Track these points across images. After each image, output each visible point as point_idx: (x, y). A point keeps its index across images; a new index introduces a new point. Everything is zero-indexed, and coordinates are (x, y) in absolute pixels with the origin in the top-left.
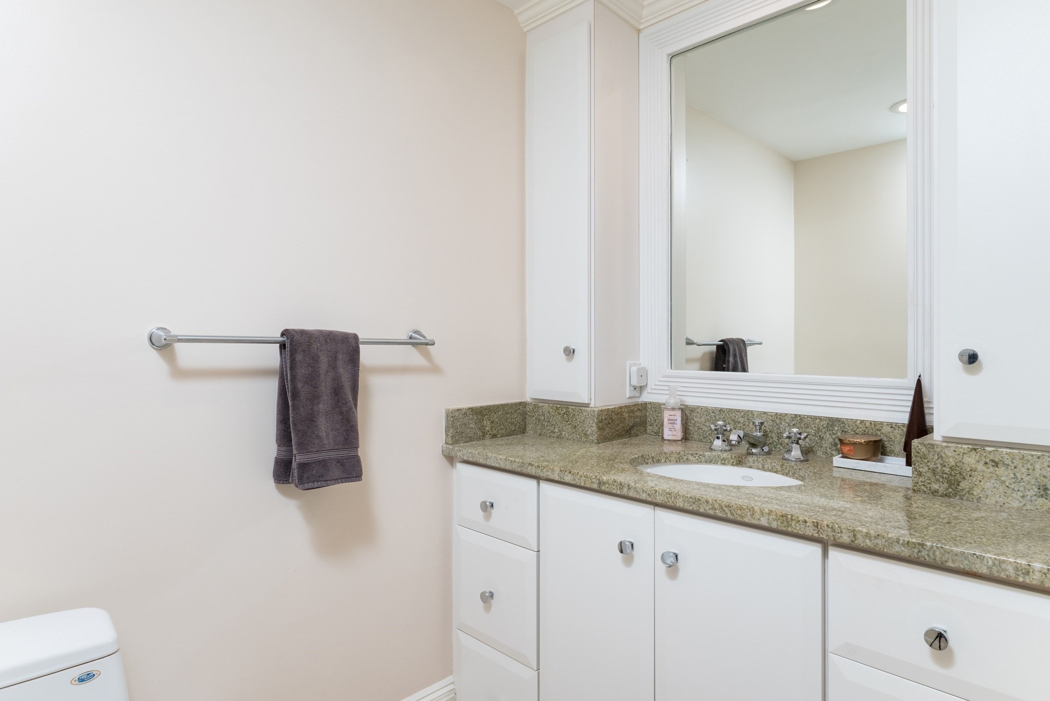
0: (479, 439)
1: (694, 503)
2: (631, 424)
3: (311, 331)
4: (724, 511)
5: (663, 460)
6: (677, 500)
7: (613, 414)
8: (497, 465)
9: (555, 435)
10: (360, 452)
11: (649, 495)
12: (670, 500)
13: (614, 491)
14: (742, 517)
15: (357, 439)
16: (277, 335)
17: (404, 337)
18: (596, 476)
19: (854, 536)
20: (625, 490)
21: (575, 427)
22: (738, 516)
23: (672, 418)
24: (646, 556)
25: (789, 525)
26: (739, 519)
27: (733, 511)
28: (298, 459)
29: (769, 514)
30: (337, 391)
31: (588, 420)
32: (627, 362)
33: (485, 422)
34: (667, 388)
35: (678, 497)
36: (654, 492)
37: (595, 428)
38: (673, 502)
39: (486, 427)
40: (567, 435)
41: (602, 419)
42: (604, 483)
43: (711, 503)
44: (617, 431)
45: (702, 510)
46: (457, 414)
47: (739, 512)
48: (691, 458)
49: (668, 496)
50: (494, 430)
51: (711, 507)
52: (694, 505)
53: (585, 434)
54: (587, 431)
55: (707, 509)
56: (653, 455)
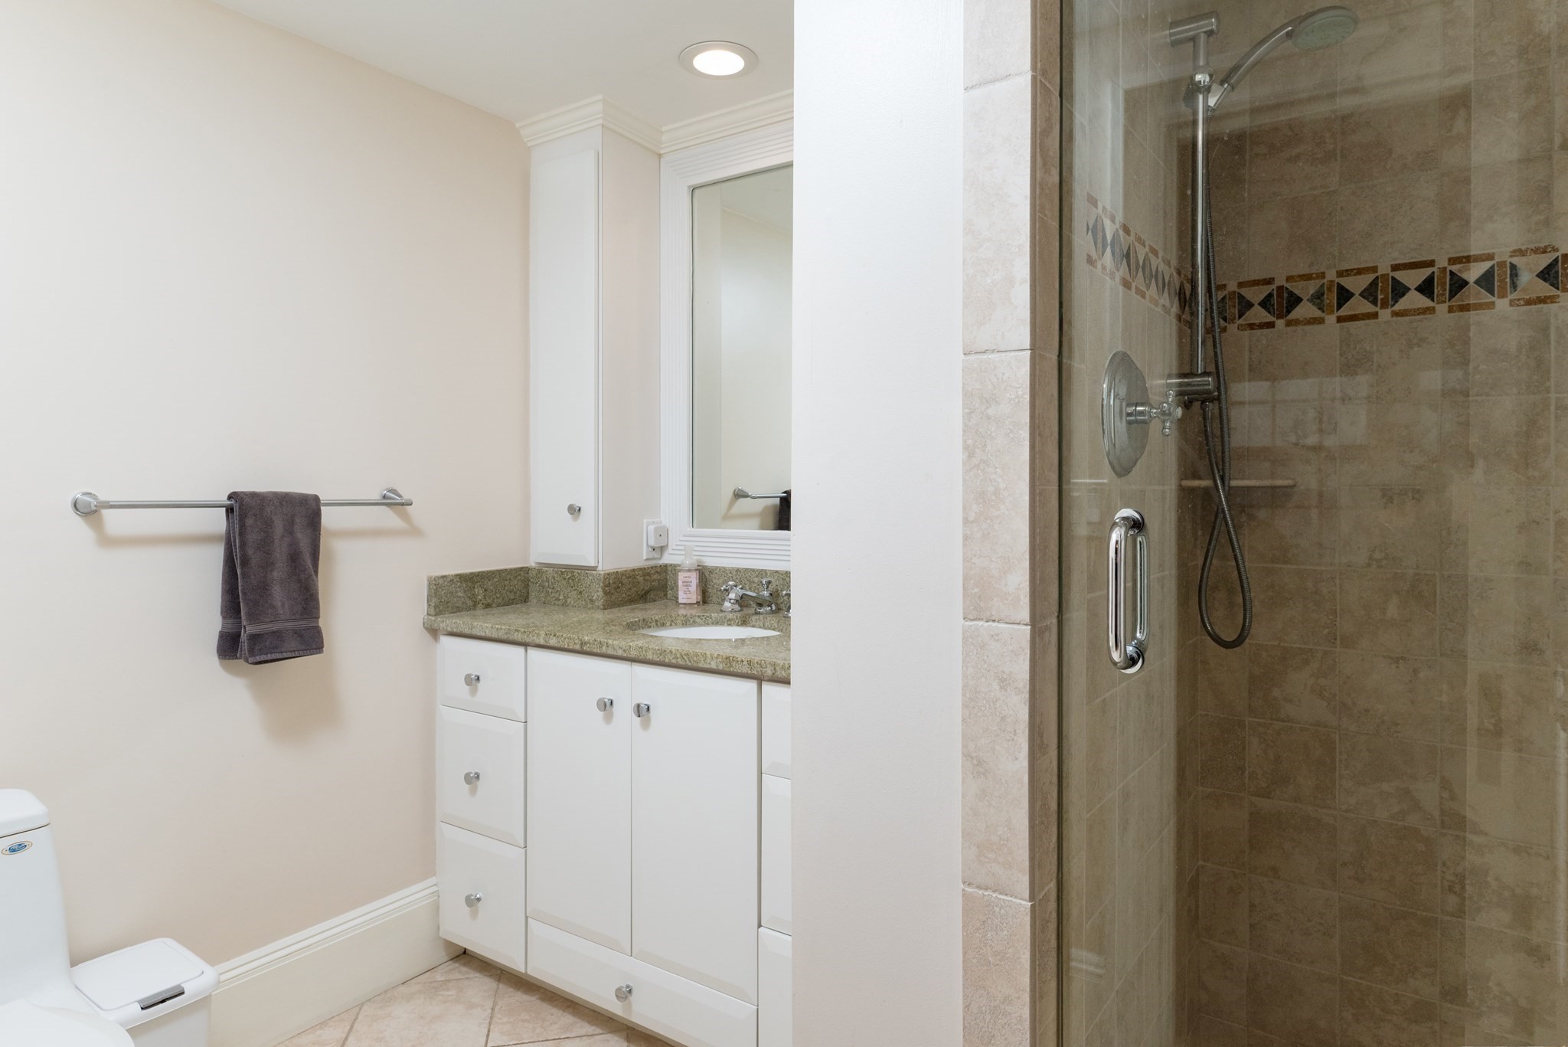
1: (660, 654)
2: (646, 588)
3: (263, 493)
4: (684, 659)
5: (668, 624)
6: (647, 653)
7: (624, 577)
8: (483, 634)
9: (560, 603)
10: (321, 623)
11: (624, 651)
13: (595, 651)
14: (698, 663)
15: (317, 608)
16: (223, 498)
17: (376, 496)
18: (579, 638)
19: (775, 669)
20: (604, 648)
21: (581, 592)
23: (686, 580)
24: (624, 710)
25: (731, 666)
26: (695, 665)
27: (690, 658)
28: (248, 629)
29: (717, 658)
30: (294, 558)
31: (595, 584)
32: (645, 520)
33: (476, 591)
34: (682, 548)
35: (648, 650)
36: (628, 648)
37: (601, 593)
38: (644, 656)
39: (478, 595)
40: (572, 602)
41: (609, 584)
42: (585, 644)
44: (629, 596)
45: (667, 660)
46: (441, 581)
47: (695, 659)
48: (698, 620)
50: (487, 599)
53: (591, 600)
54: (593, 597)
55: (671, 658)
56: (656, 618)
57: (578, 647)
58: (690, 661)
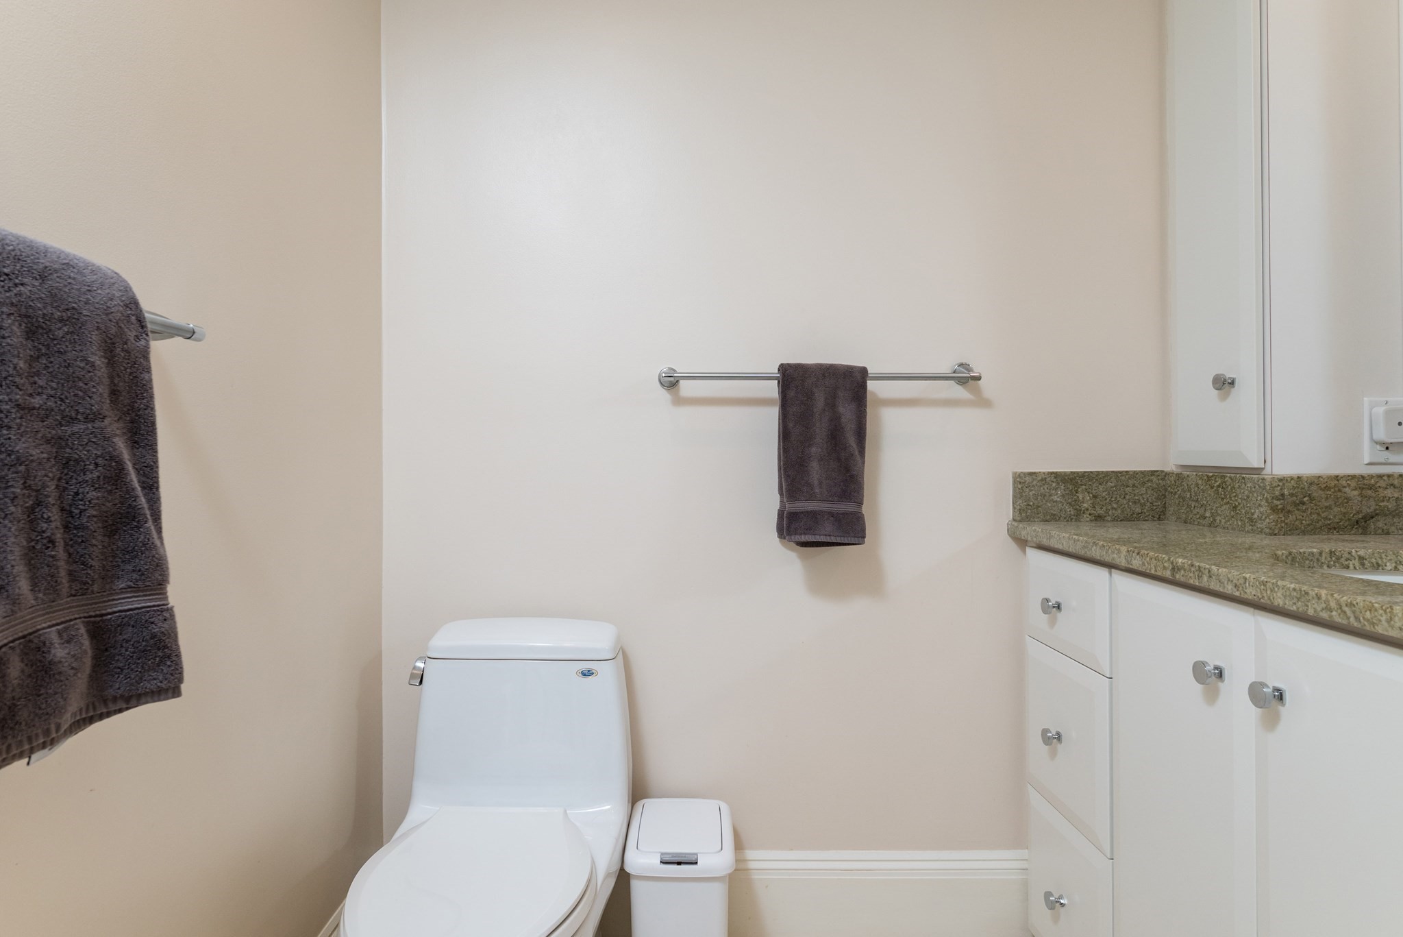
0: (1069, 519)
1: (1298, 599)
2: (1366, 510)
4: (1345, 612)
6: (1275, 595)
7: (1314, 488)
11: (1236, 586)
12: (1265, 595)
13: (1191, 582)
14: (1373, 624)
15: (861, 493)
17: (942, 370)
18: (1169, 560)
20: (1205, 578)
21: (1235, 507)
22: (1366, 623)
24: (1235, 691)
26: (1368, 627)
27: (1358, 613)
30: (835, 435)
31: (1255, 495)
32: (1365, 399)
33: (1081, 497)
35: (1276, 589)
36: (1242, 581)
37: (1265, 509)
38: (1269, 598)
39: (1083, 502)
41: (1283, 495)
42: (1179, 569)
43: (1324, 599)
44: (1326, 518)
45: (1311, 612)
46: (1028, 479)
47: (1368, 615)
49: (1262, 587)
50: (1098, 508)
51: (1324, 605)
52: (1300, 603)
53: (1251, 520)
54: (1253, 514)
55: (1319, 609)
57: (1168, 574)
58: (1357, 618)
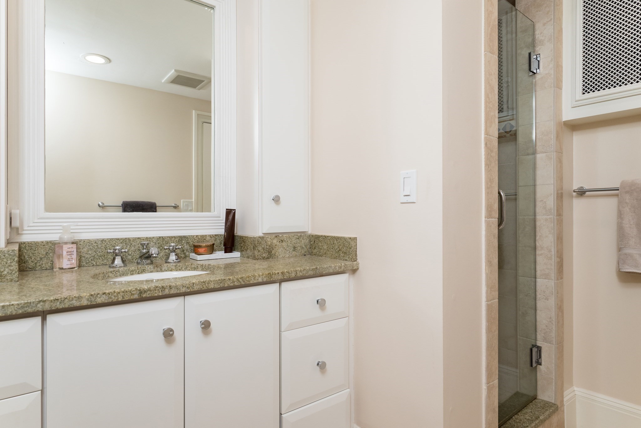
4: (240, 281)
6: (210, 285)
11: (188, 288)
12: (204, 286)
13: (156, 295)
14: (249, 281)
19: (296, 273)
20: (167, 290)
22: (247, 282)
23: (70, 250)
25: (271, 277)
26: (248, 283)
35: (210, 282)
38: (207, 287)
43: (232, 279)
49: (203, 284)
51: (232, 281)
52: (221, 284)
55: (229, 283)
57: (136, 296)
58: (244, 281)
